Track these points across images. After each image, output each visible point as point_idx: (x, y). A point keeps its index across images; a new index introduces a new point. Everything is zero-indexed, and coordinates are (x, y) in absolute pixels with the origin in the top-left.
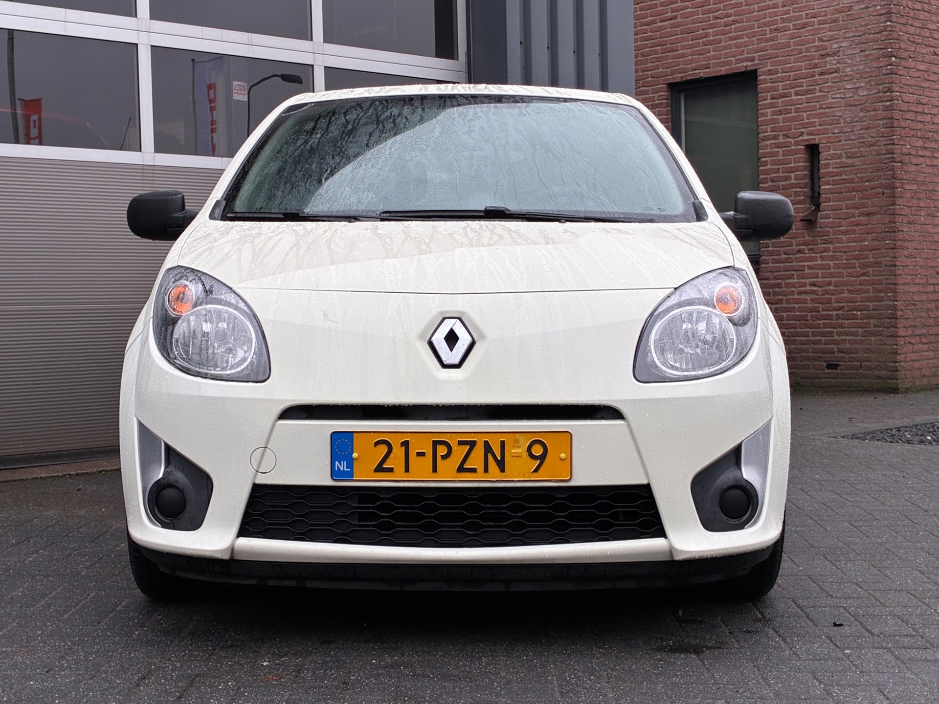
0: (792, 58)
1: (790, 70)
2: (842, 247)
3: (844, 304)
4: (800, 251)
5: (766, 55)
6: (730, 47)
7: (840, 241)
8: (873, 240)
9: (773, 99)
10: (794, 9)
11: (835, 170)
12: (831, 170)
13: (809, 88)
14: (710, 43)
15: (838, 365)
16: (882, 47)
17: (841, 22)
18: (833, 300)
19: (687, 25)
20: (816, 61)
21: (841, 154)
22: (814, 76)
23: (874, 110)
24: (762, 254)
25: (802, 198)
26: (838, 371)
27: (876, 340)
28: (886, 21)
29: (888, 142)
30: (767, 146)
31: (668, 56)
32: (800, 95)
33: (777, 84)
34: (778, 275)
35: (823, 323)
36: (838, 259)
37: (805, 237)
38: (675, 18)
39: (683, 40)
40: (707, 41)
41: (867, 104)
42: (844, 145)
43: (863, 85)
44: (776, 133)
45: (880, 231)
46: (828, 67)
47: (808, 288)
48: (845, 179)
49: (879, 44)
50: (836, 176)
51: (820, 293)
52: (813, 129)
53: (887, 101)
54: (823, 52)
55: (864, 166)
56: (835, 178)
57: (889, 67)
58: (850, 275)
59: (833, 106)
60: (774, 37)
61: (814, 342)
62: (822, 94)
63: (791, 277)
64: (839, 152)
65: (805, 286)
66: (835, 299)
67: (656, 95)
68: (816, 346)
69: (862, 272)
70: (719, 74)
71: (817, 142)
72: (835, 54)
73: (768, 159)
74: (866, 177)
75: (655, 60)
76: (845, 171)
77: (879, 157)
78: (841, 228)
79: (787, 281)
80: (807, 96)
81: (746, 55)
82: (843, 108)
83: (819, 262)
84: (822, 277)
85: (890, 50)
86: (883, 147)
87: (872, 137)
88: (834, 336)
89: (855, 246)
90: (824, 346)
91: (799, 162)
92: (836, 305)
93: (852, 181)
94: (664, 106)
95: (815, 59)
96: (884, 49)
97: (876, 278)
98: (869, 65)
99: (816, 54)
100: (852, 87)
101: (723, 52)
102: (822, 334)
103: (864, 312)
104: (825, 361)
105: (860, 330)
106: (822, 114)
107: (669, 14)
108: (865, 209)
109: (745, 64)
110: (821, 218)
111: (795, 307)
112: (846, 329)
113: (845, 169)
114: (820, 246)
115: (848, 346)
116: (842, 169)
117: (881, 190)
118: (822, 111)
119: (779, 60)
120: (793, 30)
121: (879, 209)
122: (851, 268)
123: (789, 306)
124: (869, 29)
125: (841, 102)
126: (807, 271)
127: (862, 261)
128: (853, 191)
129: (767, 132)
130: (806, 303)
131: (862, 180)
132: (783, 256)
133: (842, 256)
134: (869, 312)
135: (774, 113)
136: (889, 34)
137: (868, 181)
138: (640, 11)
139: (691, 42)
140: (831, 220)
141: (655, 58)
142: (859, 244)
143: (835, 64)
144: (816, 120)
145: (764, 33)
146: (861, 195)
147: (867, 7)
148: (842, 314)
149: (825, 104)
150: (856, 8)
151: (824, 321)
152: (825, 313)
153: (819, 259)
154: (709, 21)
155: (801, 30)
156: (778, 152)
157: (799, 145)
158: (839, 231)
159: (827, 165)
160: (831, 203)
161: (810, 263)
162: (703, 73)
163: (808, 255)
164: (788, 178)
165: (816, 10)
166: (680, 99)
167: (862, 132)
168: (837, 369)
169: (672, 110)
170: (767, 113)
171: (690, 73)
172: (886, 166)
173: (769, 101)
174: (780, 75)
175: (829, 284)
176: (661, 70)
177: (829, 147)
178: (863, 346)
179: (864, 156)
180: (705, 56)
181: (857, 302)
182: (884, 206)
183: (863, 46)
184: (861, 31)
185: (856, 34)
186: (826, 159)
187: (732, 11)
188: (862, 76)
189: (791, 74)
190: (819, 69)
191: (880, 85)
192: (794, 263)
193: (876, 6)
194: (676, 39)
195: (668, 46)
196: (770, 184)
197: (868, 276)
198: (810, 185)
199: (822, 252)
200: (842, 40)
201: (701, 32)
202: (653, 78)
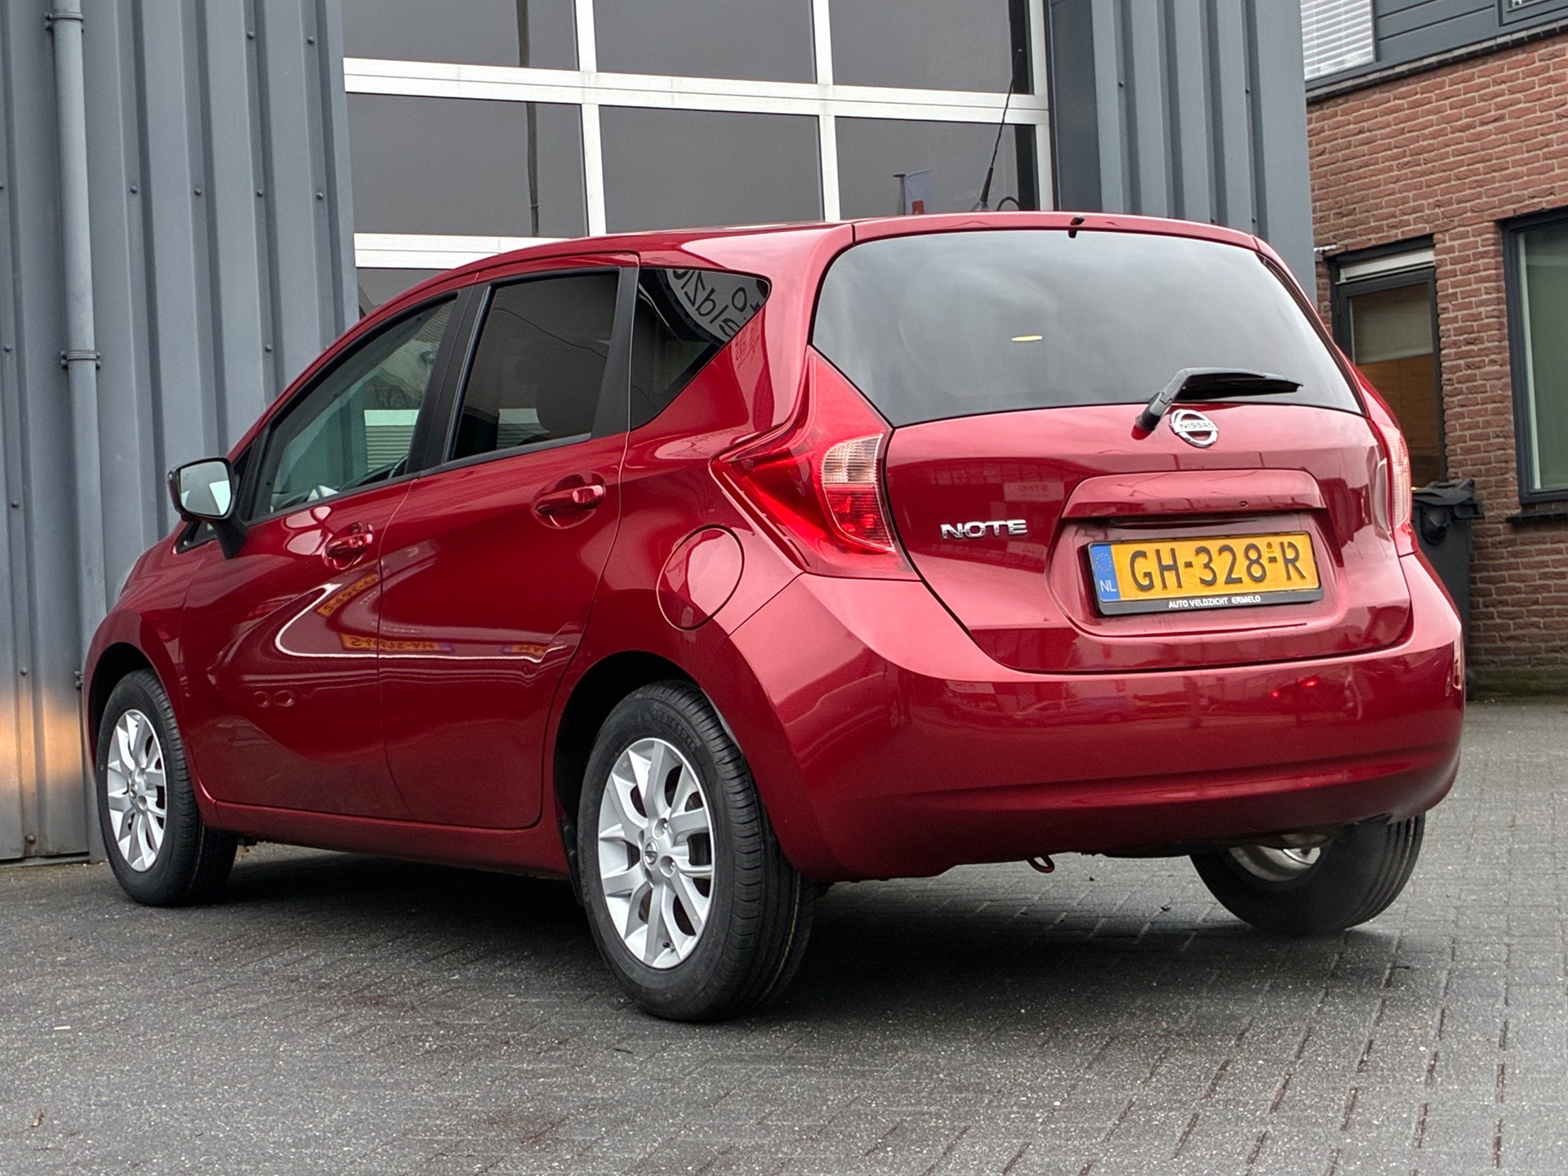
14: (1554, 155)
19: (1520, 128)
31: (1494, 177)
38: (1500, 118)
39: (1514, 152)
40: (1549, 153)
67: (1479, 239)
75: (1475, 185)
94: (1492, 255)
107: (1493, 113)
138: (1451, 109)
139: (1526, 155)
141: (1476, 181)
154: (1551, 121)
162: (1545, 203)
166: (1517, 244)
169: (1504, 261)
171: (1527, 202)
176: (1485, 199)
180: (1546, 175)
194: (1505, 151)
195: (1494, 161)
201: (1540, 138)
202: (1474, 212)
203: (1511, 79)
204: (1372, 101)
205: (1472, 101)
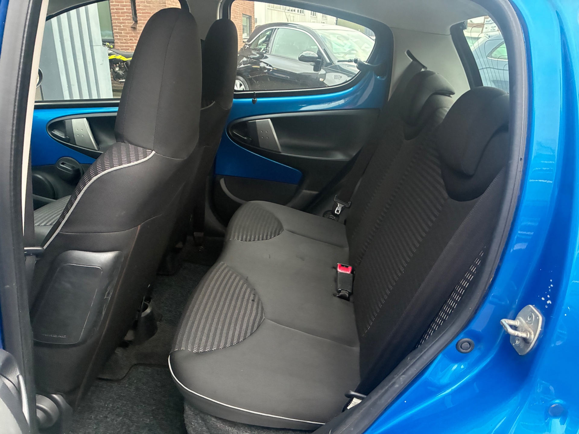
4: (131, 39)
11: (143, 8)
12: (141, 7)
24: (115, 39)
25: (130, 18)
34: (122, 48)
37: (133, 34)
48: (147, 12)
55: (155, 8)
56: (143, 11)
76: (147, 9)
77: (160, 4)
91: (127, 3)
93: (150, 13)
110: (139, 27)
132: (124, 41)
159: (139, 6)
160: (143, 21)
164: (123, 9)
179: (154, 3)
186: (139, 3)
192: (129, 44)
198: (132, 13)
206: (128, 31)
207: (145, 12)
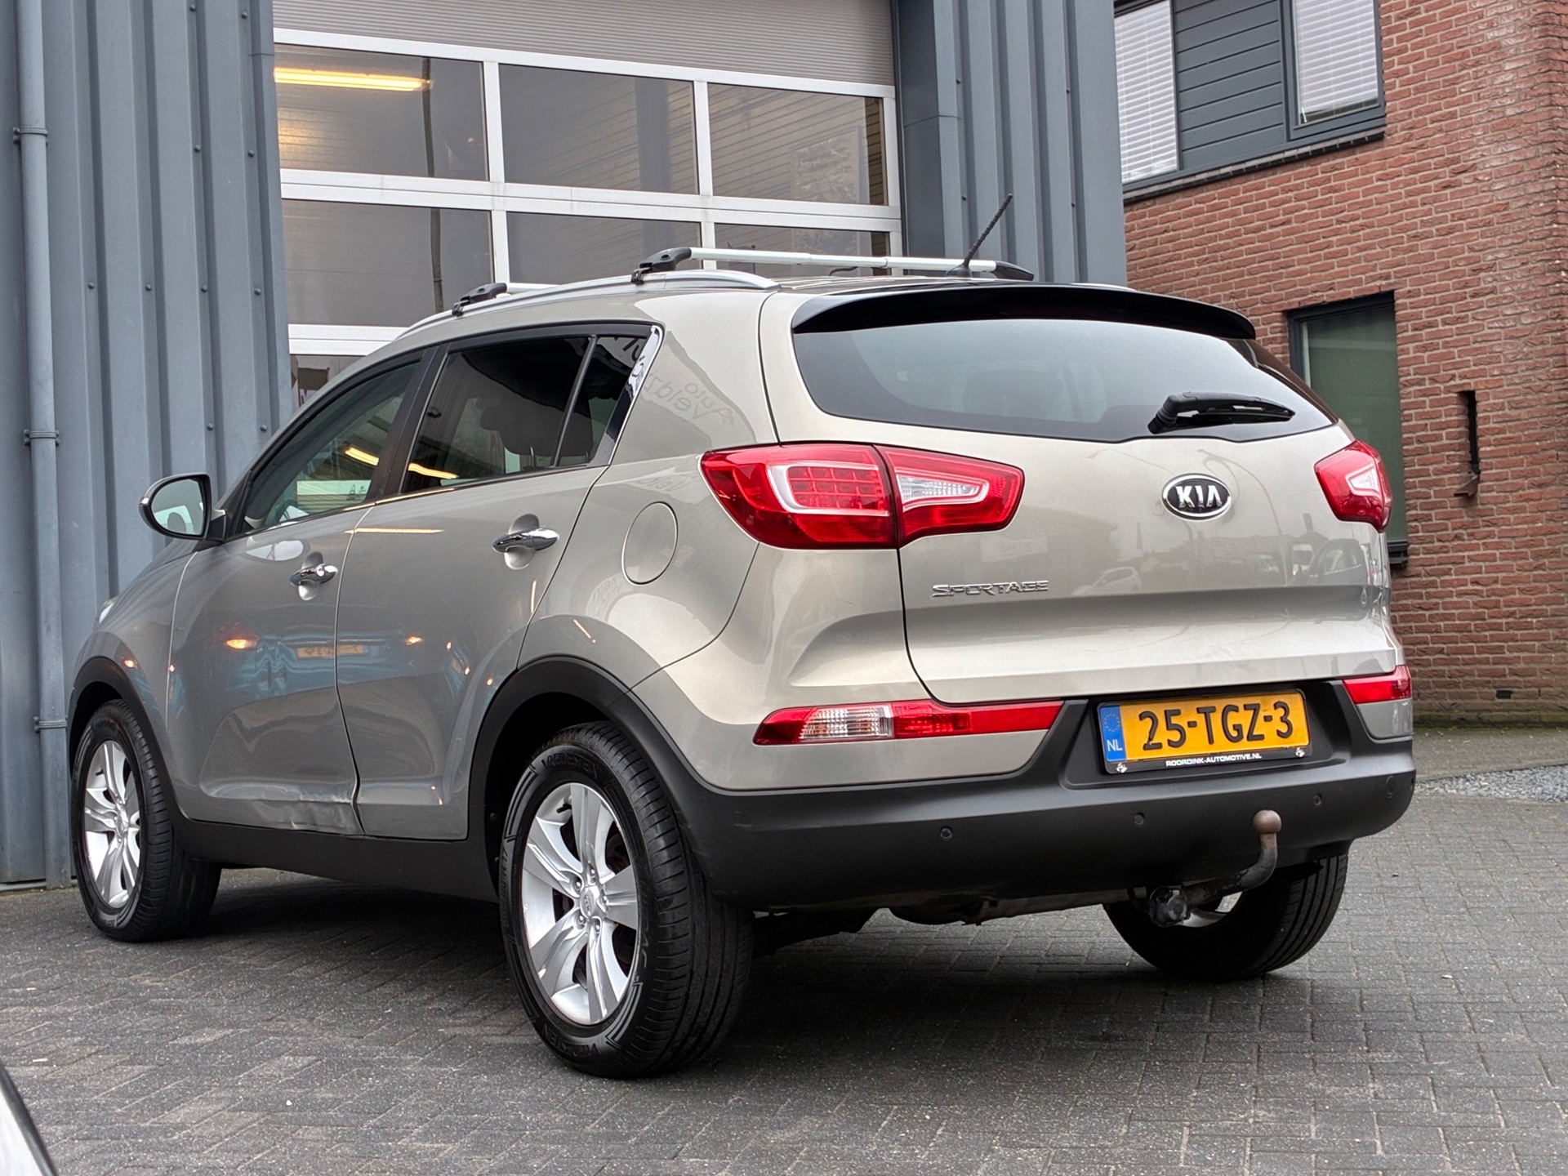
0: (1437, 274)
1: (1435, 290)
2: (1509, 530)
3: (1516, 608)
4: (1457, 537)
5: (1404, 271)
6: (1358, 260)
7: (1506, 522)
8: (1549, 520)
9: (1416, 329)
10: (1436, 207)
11: (1497, 425)
12: (1492, 425)
13: (1459, 315)
14: (1334, 255)
15: (1511, 692)
16: (1548, 257)
17: (1496, 226)
18: (1502, 604)
19: (1304, 231)
20: (1468, 278)
21: (1503, 403)
22: (1465, 298)
23: (1542, 343)
24: (1410, 541)
25: (1457, 464)
26: (1511, 701)
27: (1557, 657)
28: (1551, 224)
29: (1561, 387)
30: (1410, 396)
31: (1282, 273)
32: (1448, 324)
33: (1420, 310)
34: (1431, 570)
35: (1491, 635)
36: (1505, 548)
37: (1462, 517)
38: (1288, 222)
39: (1299, 251)
40: (1330, 253)
41: (1532, 336)
42: (1505, 391)
43: (1527, 310)
44: (1420, 377)
45: (1555, 507)
46: (1482, 285)
47: (1470, 587)
48: (1510, 438)
49: (1544, 254)
50: (1498, 434)
51: (1485, 594)
52: (1466, 369)
53: (1557, 331)
54: (1475, 266)
55: (1533, 420)
56: (1497, 436)
57: (1558, 285)
58: (1521, 569)
59: (1491, 338)
60: (1412, 246)
61: (1480, 662)
62: (1476, 322)
63: (1448, 572)
64: (1501, 400)
65: (1466, 585)
66: (1504, 601)
67: (1268, 327)
68: (1483, 667)
69: (1535, 565)
70: (1347, 297)
71: (1472, 388)
72: (1490, 268)
73: (1412, 412)
74: (1535, 434)
75: (1265, 279)
76: (1511, 427)
77: (1551, 406)
78: (1508, 505)
79: (1442, 578)
80: (1458, 326)
81: (1379, 272)
82: (1503, 341)
83: (1482, 552)
84: (1487, 572)
85: (1557, 262)
86: (1555, 394)
87: (1540, 380)
88: (1504, 653)
89: (1525, 529)
90: (1492, 667)
91: (1451, 415)
92: (1505, 609)
93: (1517, 441)
94: (1279, 341)
95: (1465, 276)
96: (1548, 260)
97: (1554, 572)
98: (1533, 282)
99: (1466, 268)
100: (1514, 312)
101: (1350, 267)
102: (1491, 650)
103: (1541, 619)
104: (1495, 687)
105: (1537, 644)
106: (1477, 349)
107: (1281, 217)
108: (1536, 479)
109: (1378, 283)
110: (1482, 492)
111: (1454, 614)
112: (1520, 643)
113: (1509, 424)
114: (1482, 529)
115: (1522, 665)
116: (1504, 424)
117: (1554, 452)
118: (1477, 345)
119: (1421, 278)
120: (1438, 236)
121: (1553, 477)
122: (1522, 558)
123: (1447, 612)
124: (1531, 233)
125: (1499, 333)
126: (1467, 564)
127: (1536, 549)
128: (1520, 454)
129: (1409, 375)
130: (1468, 608)
131: (1529, 437)
132: (1437, 544)
133: (1510, 543)
134: (1547, 619)
135: (1417, 349)
136: (1556, 241)
137: (1538, 441)
138: (1245, 213)
139: (1310, 255)
140: (1494, 494)
141: (1265, 276)
142: (1531, 525)
143: (1490, 282)
144: (1469, 358)
145: (1400, 241)
146: (1530, 459)
147: (1528, 205)
148: (1513, 623)
149: (1481, 336)
150: (1513, 205)
151: (1491, 632)
152: (1493, 621)
153: (1482, 548)
154: (1331, 225)
155: (1448, 237)
156: (1424, 402)
157: (1450, 392)
158: (1505, 508)
159: (1487, 419)
160: (1494, 471)
161: (1471, 553)
162: (1326, 297)
163: (1468, 542)
164: (1438, 438)
165: (1464, 210)
166: (1301, 331)
167: (1527, 373)
168: (1510, 698)
169: (1290, 347)
170: (1408, 349)
171: (1310, 296)
172: (1559, 418)
173: (1410, 333)
174: (1422, 297)
175: (1496, 581)
176: (1273, 292)
177: (1488, 394)
178: (1541, 666)
179: (1532, 406)
180: (1327, 273)
181: (1531, 605)
182: (1559, 474)
183: (1525, 256)
184: (1521, 236)
185: (1516, 241)
186: (1485, 411)
187: (1359, 212)
188: (1525, 295)
189: (1437, 295)
190: (1472, 289)
191: (1548, 309)
192: (1451, 554)
193: (1538, 202)
194: (1291, 250)
196: (1416, 445)
197: (1544, 570)
198: (1468, 447)
199: (1485, 538)
200: (1498, 249)
201: (1322, 240)
202: (1264, 303)
203: (1297, 187)
204: (1176, 205)
205: (1263, 206)
206: (1449, 509)
207: (1503, 439)
